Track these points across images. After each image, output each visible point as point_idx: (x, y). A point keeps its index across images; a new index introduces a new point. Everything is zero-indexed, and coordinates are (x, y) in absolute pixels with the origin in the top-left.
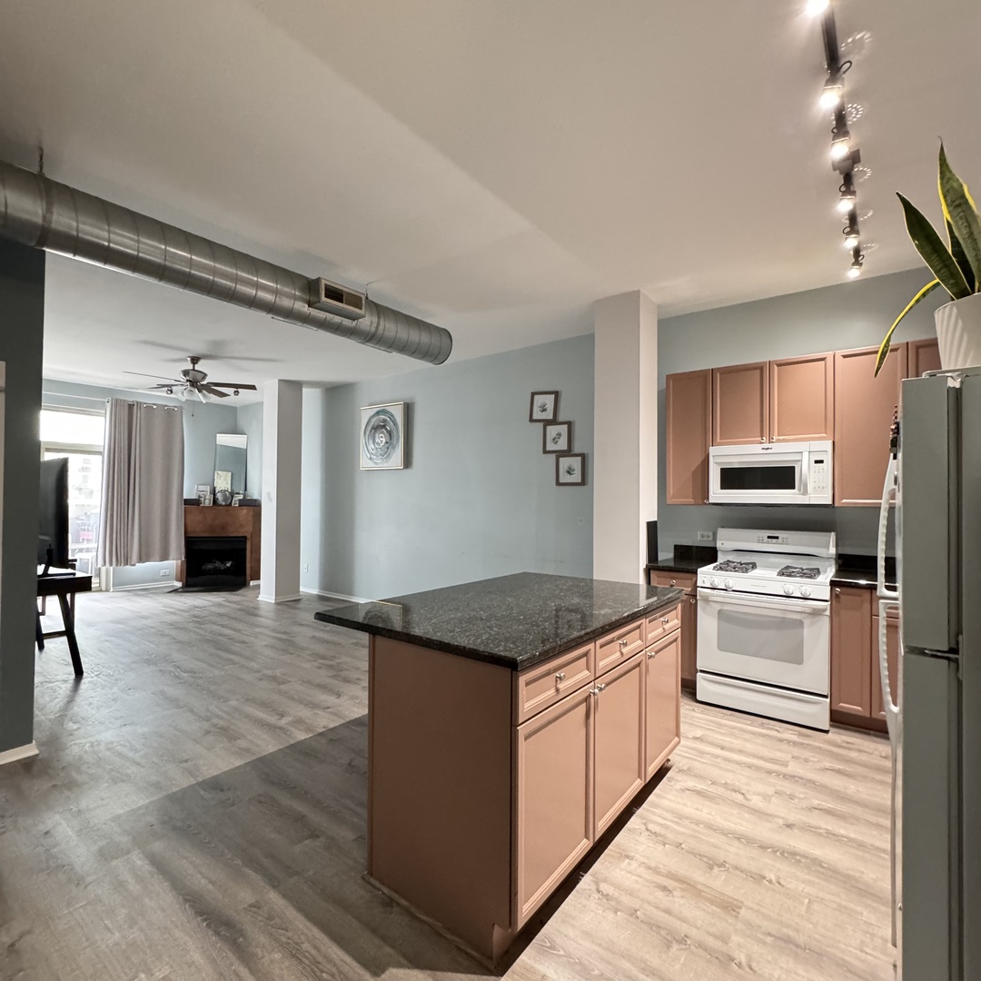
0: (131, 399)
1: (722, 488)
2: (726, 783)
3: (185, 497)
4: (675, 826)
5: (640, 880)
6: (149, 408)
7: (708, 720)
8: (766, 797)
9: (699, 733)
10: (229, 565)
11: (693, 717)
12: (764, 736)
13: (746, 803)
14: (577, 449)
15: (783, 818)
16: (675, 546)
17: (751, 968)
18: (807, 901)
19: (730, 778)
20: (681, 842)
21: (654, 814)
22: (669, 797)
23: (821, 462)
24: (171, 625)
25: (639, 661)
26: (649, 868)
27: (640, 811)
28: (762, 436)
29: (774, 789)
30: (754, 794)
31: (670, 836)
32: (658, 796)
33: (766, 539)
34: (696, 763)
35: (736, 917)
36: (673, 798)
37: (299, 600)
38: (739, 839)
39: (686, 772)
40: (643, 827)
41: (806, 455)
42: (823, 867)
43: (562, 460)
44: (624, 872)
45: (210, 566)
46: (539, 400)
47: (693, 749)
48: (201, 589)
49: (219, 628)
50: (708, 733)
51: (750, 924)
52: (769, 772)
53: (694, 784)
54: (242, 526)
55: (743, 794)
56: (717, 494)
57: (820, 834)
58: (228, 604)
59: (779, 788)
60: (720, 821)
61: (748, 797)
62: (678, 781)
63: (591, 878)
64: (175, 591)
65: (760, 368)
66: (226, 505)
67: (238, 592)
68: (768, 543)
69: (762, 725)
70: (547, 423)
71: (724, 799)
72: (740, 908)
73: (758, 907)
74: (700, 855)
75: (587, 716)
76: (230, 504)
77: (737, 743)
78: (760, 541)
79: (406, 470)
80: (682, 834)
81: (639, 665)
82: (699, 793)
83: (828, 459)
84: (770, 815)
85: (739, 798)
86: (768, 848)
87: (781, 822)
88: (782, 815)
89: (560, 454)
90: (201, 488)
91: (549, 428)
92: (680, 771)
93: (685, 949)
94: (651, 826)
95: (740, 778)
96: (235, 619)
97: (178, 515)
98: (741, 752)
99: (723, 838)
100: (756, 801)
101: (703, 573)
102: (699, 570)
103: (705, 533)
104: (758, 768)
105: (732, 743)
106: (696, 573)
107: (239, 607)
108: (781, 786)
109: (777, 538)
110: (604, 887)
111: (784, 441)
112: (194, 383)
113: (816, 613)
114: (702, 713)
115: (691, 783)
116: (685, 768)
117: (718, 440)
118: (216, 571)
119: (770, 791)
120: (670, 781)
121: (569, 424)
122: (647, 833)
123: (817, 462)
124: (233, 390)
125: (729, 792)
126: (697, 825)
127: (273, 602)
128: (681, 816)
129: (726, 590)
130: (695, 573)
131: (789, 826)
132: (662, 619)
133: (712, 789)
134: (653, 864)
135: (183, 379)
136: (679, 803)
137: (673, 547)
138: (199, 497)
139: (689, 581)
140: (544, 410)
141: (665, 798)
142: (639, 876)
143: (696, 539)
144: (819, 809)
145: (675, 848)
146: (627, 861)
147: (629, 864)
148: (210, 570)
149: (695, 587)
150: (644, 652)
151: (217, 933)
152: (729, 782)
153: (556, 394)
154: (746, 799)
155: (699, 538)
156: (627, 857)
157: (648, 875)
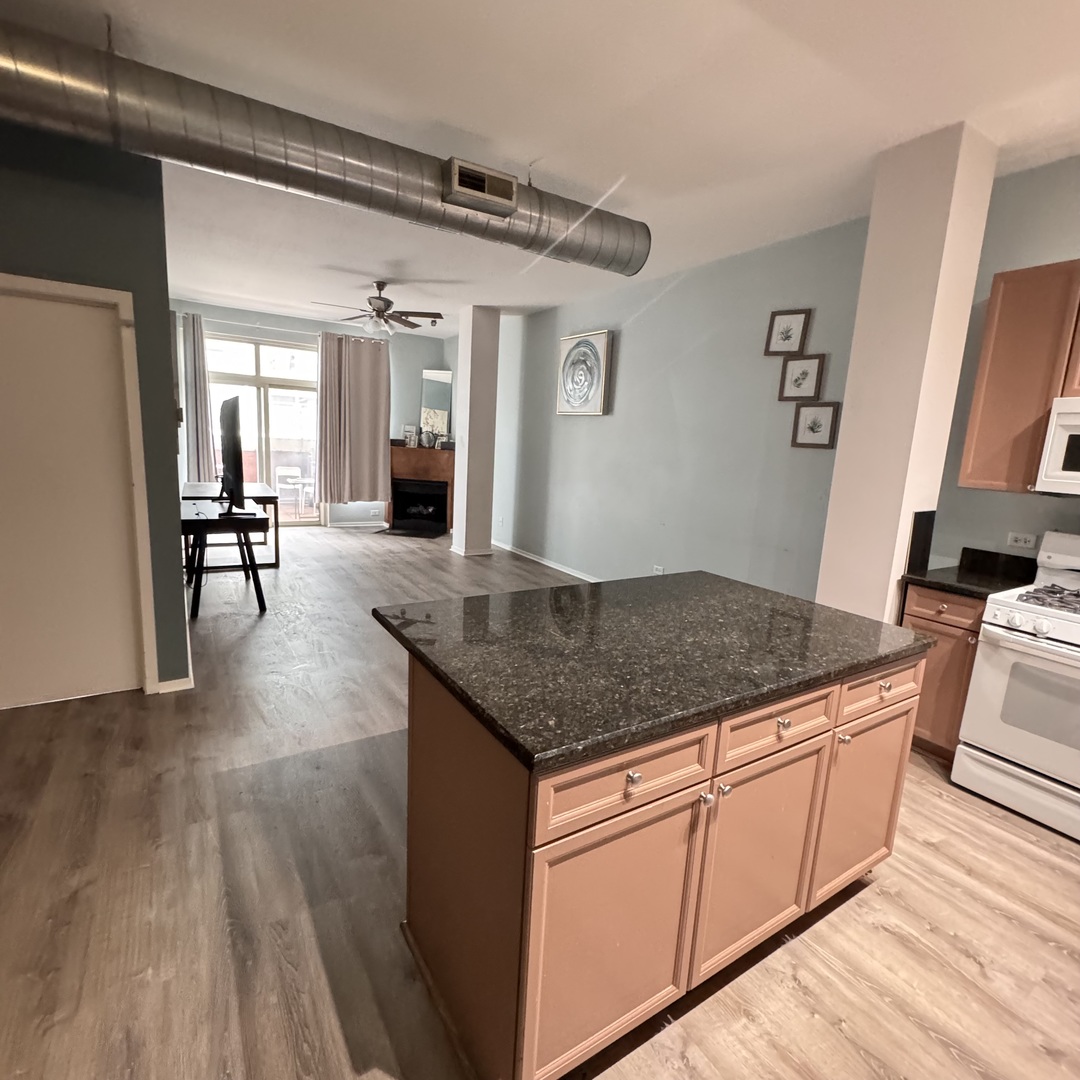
0: (340, 332)
1: (1065, 469)
2: (956, 936)
3: (391, 437)
4: (842, 987)
5: (753, 1061)
6: (357, 341)
7: (958, 818)
8: (1023, 984)
9: (936, 836)
10: (430, 510)
11: (935, 806)
12: (1053, 868)
13: (981, 982)
14: (828, 396)
15: (1043, 1033)
16: (966, 551)
19: (964, 929)
20: (843, 1017)
21: (814, 953)
22: (850, 933)
24: (361, 568)
25: (818, 747)
26: (774, 1045)
27: (794, 943)
29: (1041, 972)
30: (1003, 970)
31: (828, 1000)
32: (831, 925)
34: (914, 887)
36: (856, 937)
37: (490, 555)
38: (946, 1045)
39: (894, 898)
40: (789, 972)
43: (804, 411)
44: (731, 1038)
45: (414, 510)
46: (781, 323)
47: (917, 861)
48: (404, 532)
49: (401, 578)
50: (953, 840)
52: (1044, 938)
53: (899, 923)
54: (443, 470)
55: (980, 964)
56: (1054, 478)
58: (421, 552)
59: (1052, 972)
60: (922, 1002)
61: (990, 973)
62: (875, 910)
63: (681, 1030)
64: (382, 532)
66: (430, 448)
67: (436, 540)
69: (1056, 849)
70: (789, 356)
71: (943, 965)
74: (866, 1052)
75: (693, 827)
76: (434, 447)
77: (999, 870)
79: (606, 417)
80: (851, 1004)
81: (818, 751)
82: (903, 941)
84: (1022, 1022)
85: (970, 969)
87: (1038, 1039)
88: (1046, 1029)
89: (803, 402)
90: (408, 428)
91: (792, 365)
92: (884, 893)
94: (802, 974)
95: (986, 937)
96: (419, 570)
97: (385, 456)
98: (1001, 886)
99: (918, 1035)
100: (1002, 985)
101: (995, 602)
102: (991, 596)
103: (1021, 536)
104: (1024, 925)
105: (990, 867)
106: (985, 599)
107: (428, 556)
108: (1060, 970)
110: (694, 1054)
112: (380, 313)
114: (954, 803)
115: (894, 920)
116: (893, 891)
117: (1075, 388)
118: (420, 516)
119: (1036, 973)
120: (860, 906)
121: (822, 359)
122: (792, 984)
124: (430, 320)
125: (957, 954)
126: (881, 995)
127: (463, 554)
128: (857, 971)
129: (1035, 635)
130: (983, 598)
131: (1054, 1054)
132: (881, 682)
133: (927, 940)
134: (784, 1041)
135: (369, 308)
136: (862, 948)
137: (960, 551)
138: (406, 437)
139: (972, 611)
140: (788, 338)
141: (841, 932)
142: (755, 1056)
143: (1005, 542)
145: (827, 1024)
146: (744, 1020)
147: (745, 1027)
148: (414, 514)
149: (979, 621)
150: (831, 733)
151: (234, 945)
152: (961, 934)
153: (808, 313)
154: (984, 975)
155: (1009, 542)
156: (747, 1014)
157: (769, 1058)
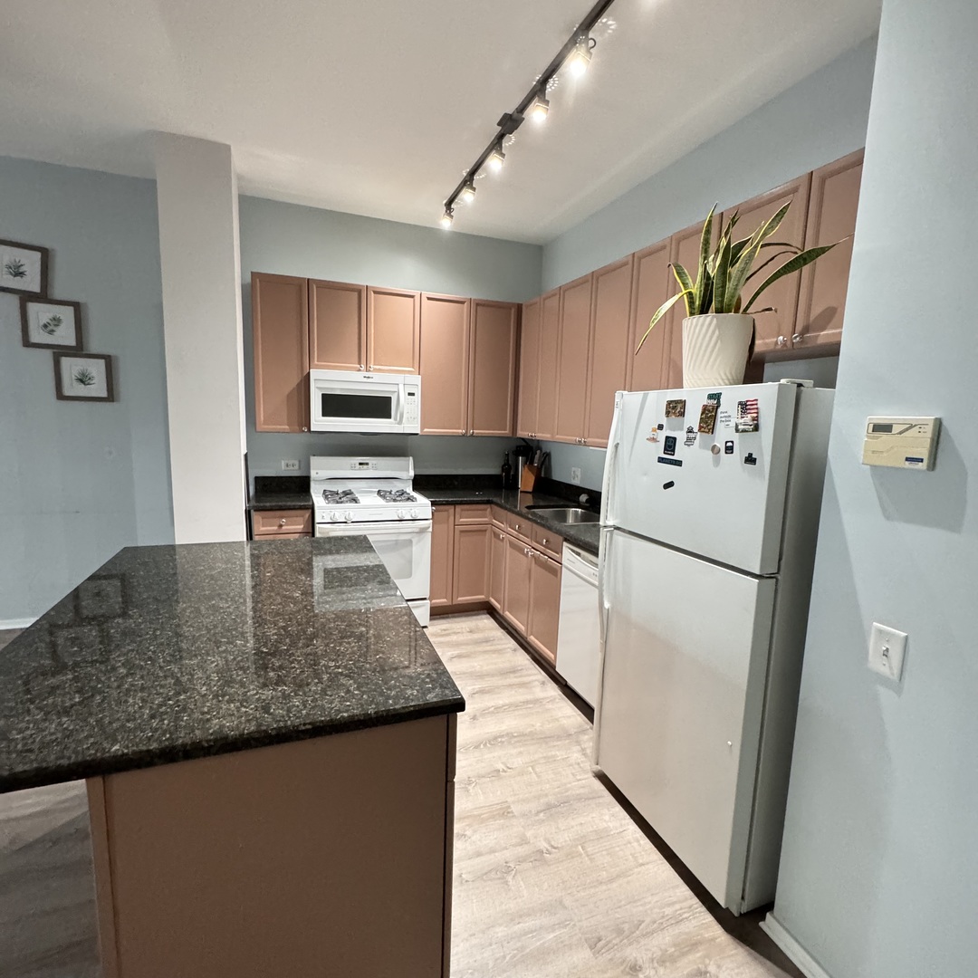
1: (323, 415)
14: (93, 346)
16: (256, 478)
17: (555, 848)
18: (530, 769)
23: (413, 394)
28: (360, 363)
33: (358, 466)
35: (514, 816)
41: (401, 387)
42: (515, 737)
43: (65, 362)
46: (5, 254)
51: (524, 815)
56: (320, 422)
57: (493, 712)
65: (358, 291)
68: (360, 469)
70: (28, 297)
72: (509, 807)
73: (517, 797)
78: (353, 468)
83: (418, 392)
86: (479, 745)
89: (62, 351)
91: (32, 306)
93: (515, 874)
101: (320, 508)
103: (291, 462)
109: (367, 464)
111: (379, 370)
113: (423, 531)
117: (316, 362)
121: (76, 307)
123: (410, 394)
129: (346, 522)
137: (254, 479)
139: (302, 519)
140: (18, 273)
143: (281, 468)
144: (477, 693)
149: (313, 523)
153: (46, 252)
155: (283, 467)
